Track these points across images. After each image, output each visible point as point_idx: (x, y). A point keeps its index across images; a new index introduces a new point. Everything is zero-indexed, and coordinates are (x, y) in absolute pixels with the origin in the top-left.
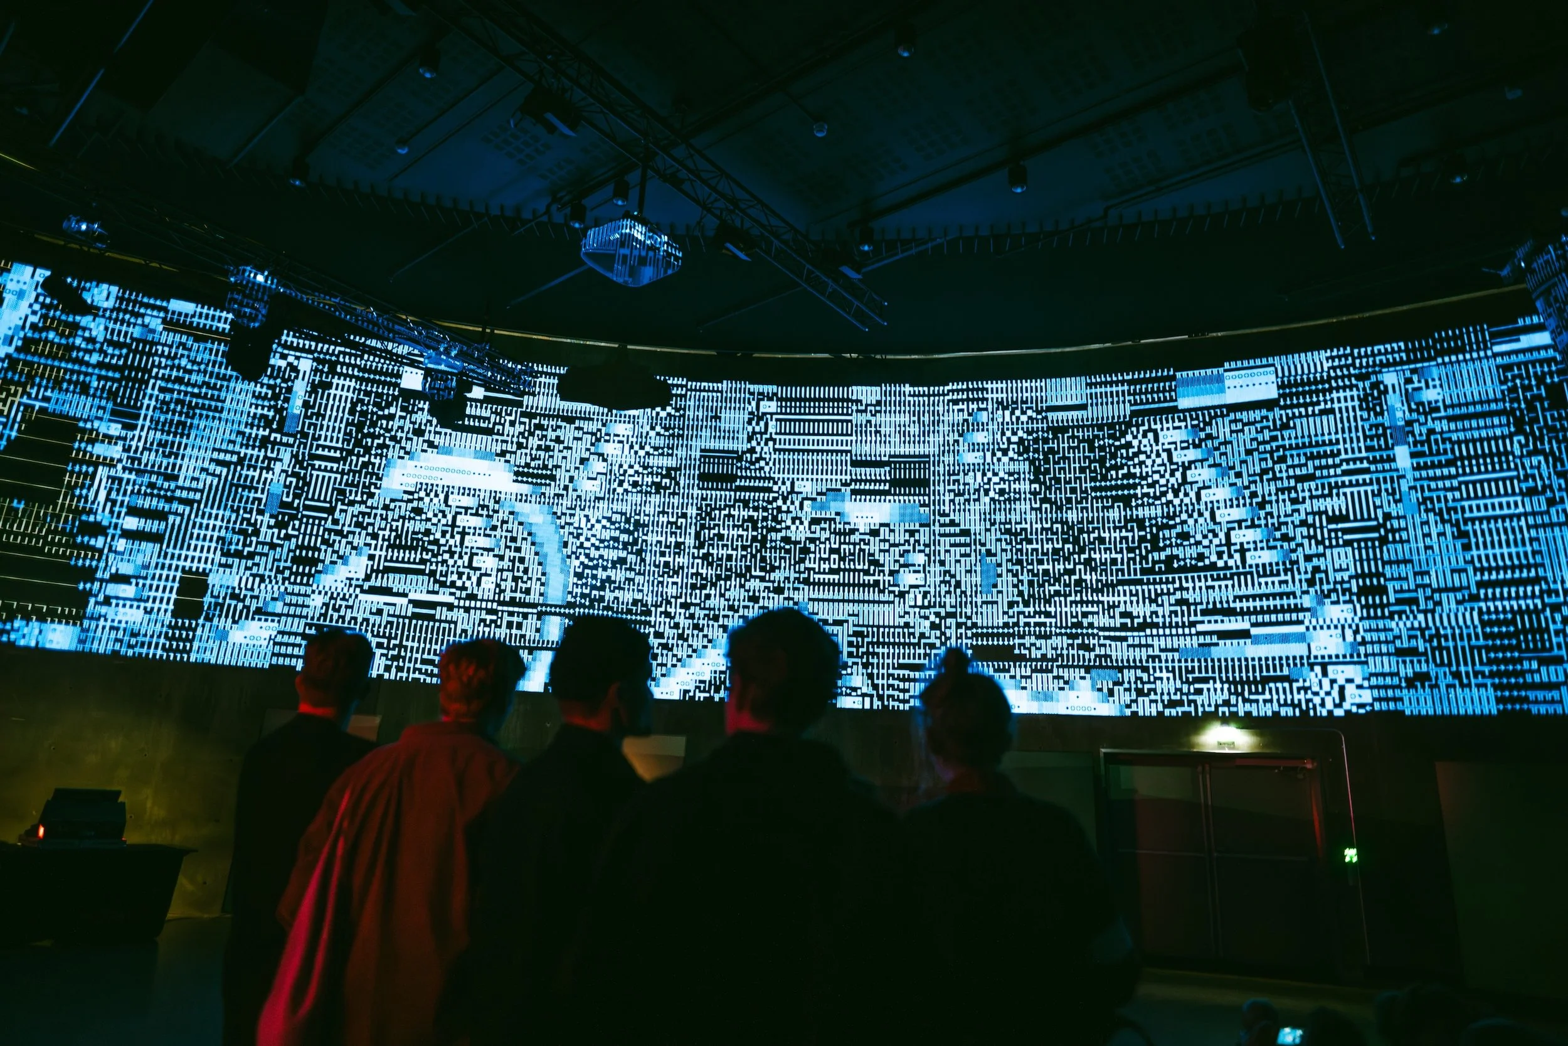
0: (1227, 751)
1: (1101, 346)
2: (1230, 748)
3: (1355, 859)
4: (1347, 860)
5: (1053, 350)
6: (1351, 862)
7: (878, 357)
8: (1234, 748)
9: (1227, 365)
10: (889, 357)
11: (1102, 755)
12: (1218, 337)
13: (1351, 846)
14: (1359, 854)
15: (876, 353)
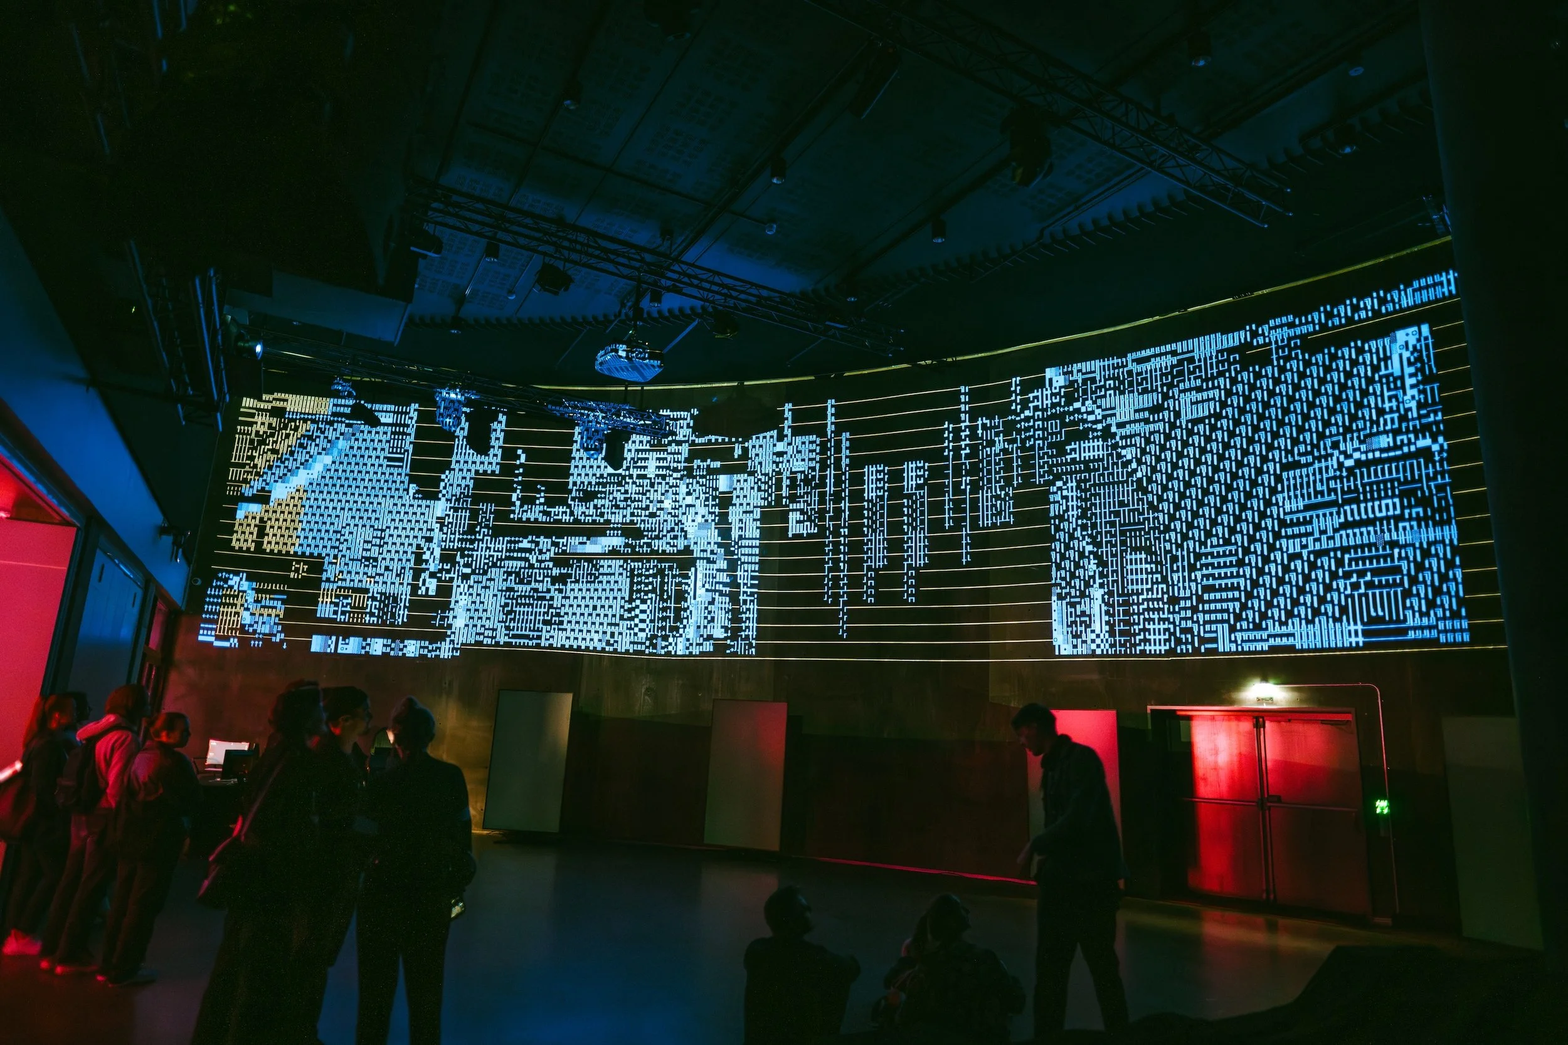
0: (1265, 706)
1: (1150, 320)
2: (1267, 704)
3: (1386, 811)
4: (1378, 811)
5: (1106, 331)
6: (1381, 814)
7: (950, 360)
8: (1272, 704)
9: (1272, 323)
10: (958, 359)
11: (1149, 711)
12: (1263, 295)
13: (1383, 798)
14: (1390, 807)
15: (946, 358)
